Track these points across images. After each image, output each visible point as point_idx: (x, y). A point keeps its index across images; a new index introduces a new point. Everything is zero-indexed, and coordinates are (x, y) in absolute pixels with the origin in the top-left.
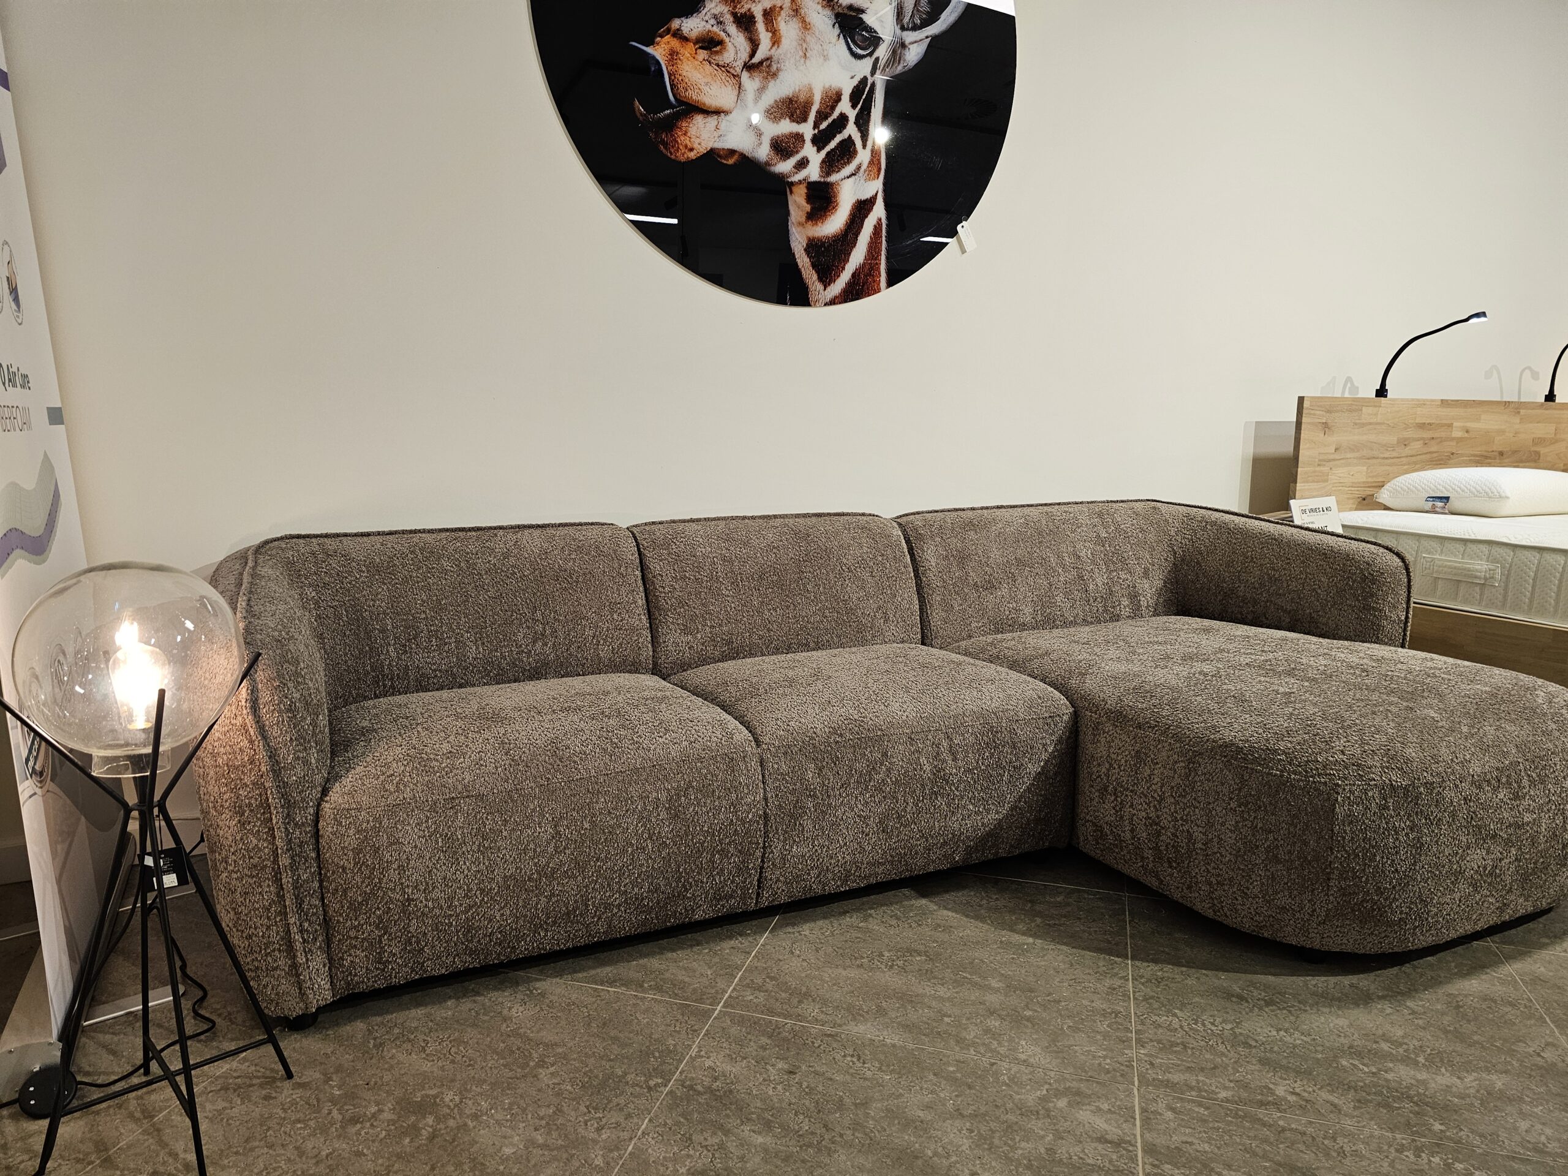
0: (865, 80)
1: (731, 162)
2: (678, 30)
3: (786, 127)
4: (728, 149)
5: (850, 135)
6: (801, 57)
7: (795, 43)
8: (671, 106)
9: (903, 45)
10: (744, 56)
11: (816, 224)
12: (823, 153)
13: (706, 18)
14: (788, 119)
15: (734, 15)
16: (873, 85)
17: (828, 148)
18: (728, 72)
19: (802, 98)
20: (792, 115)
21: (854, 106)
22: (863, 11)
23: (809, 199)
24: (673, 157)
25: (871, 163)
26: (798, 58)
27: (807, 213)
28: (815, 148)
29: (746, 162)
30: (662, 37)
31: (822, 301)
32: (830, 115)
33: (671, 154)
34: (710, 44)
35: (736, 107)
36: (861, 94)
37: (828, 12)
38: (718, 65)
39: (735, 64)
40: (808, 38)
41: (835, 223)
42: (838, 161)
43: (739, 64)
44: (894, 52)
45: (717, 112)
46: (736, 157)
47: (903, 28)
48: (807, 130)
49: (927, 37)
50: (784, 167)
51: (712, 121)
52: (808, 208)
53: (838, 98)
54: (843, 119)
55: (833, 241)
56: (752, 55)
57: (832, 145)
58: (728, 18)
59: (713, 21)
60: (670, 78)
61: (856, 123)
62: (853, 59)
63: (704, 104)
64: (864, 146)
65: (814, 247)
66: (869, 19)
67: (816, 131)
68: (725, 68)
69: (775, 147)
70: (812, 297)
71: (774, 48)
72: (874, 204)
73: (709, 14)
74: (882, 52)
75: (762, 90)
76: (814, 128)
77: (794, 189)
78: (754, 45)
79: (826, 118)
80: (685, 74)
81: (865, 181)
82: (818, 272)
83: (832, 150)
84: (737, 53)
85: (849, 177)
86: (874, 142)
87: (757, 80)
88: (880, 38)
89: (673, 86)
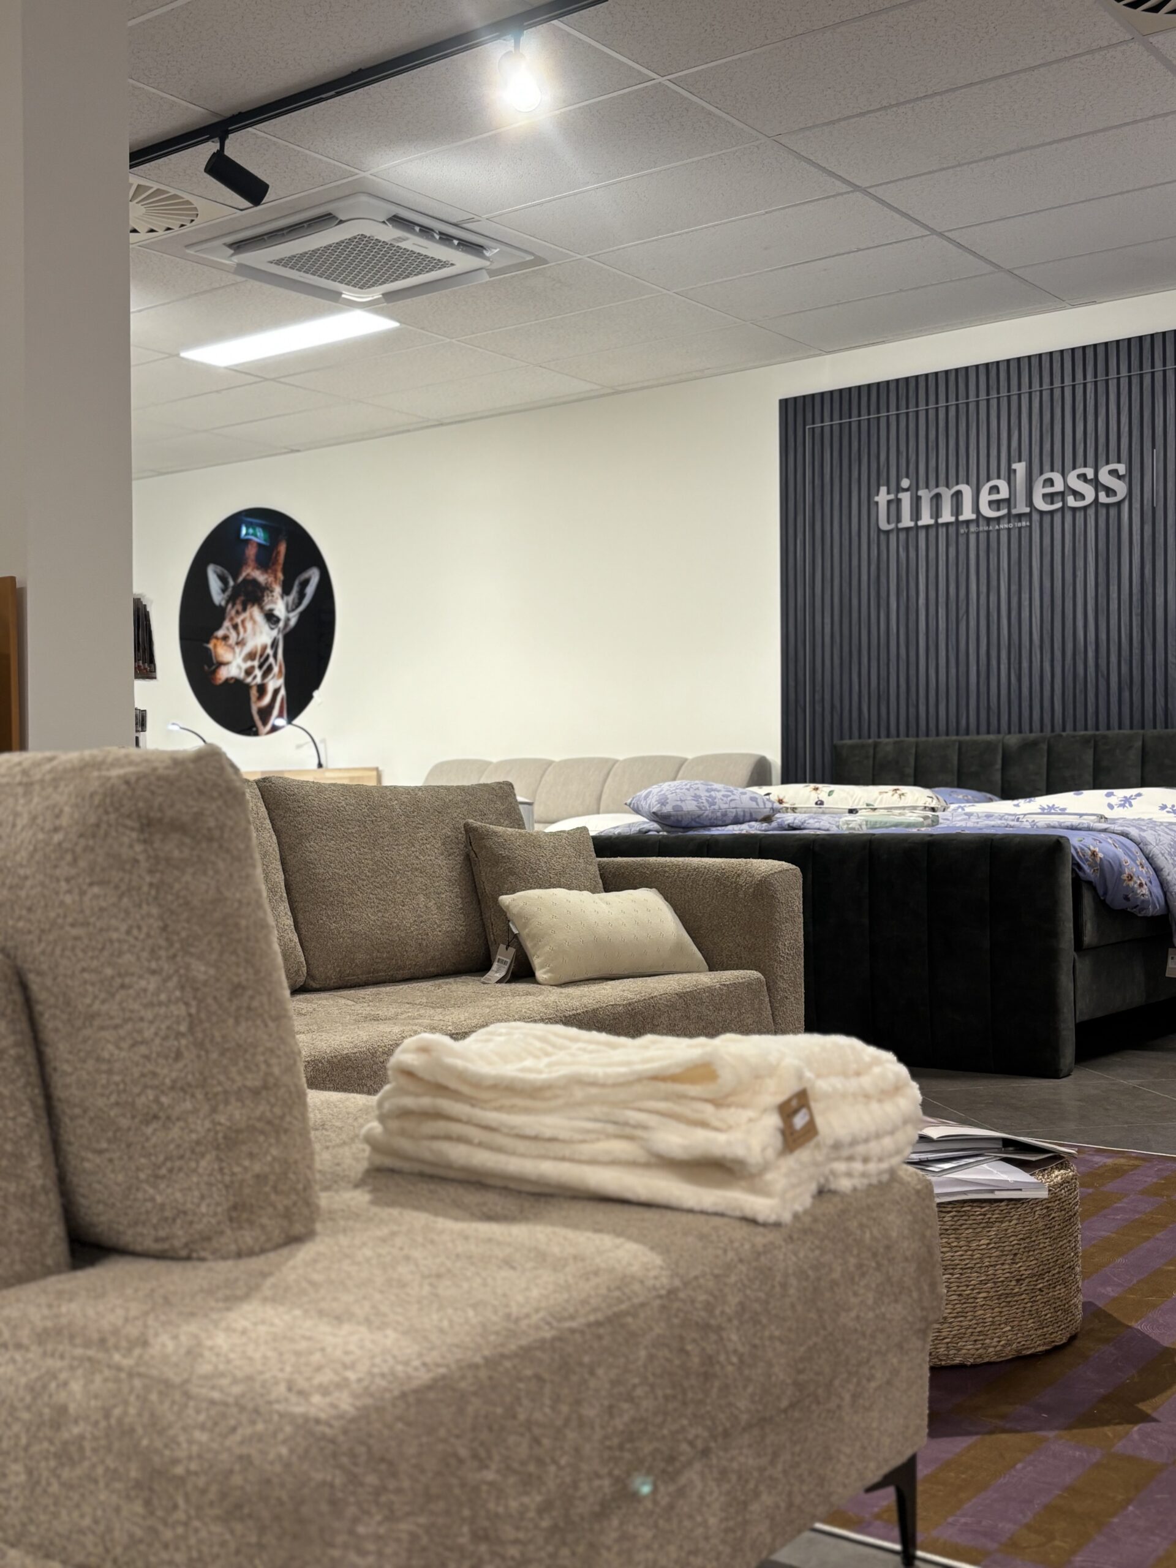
0: (275, 638)
1: (232, 682)
2: (216, 636)
5: (271, 662)
7: (251, 630)
8: (215, 665)
9: (289, 619)
10: (235, 639)
11: (260, 701)
12: (262, 671)
13: (224, 629)
14: (250, 661)
15: (232, 625)
16: (278, 639)
17: (263, 669)
19: (254, 651)
20: (251, 659)
21: (272, 650)
22: (273, 610)
23: (257, 692)
25: (279, 671)
26: (252, 635)
27: (257, 697)
28: (259, 670)
29: (237, 681)
30: (212, 640)
32: (264, 655)
35: (233, 660)
37: (262, 614)
38: (228, 646)
40: (256, 627)
41: (267, 699)
42: (267, 673)
43: (234, 643)
44: (286, 623)
45: (228, 664)
46: (234, 679)
47: (288, 612)
49: (298, 613)
51: (226, 668)
52: (257, 695)
53: (266, 647)
54: (268, 655)
55: (267, 707)
56: (238, 639)
57: (265, 667)
58: (231, 627)
59: (226, 630)
60: (214, 654)
61: (273, 656)
62: (270, 630)
63: (224, 661)
64: (276, 665)
65: (260, 711)
66: (277, 613)
68: (230, 646)
69: (246, 673)
70: (260, 732)
71: (245, 634)
72: (281, 690)
74: (281, 624)
77: (252, 688)
79: (262, 657)
80: (218, 651)
81: (277, 680)
82: (262, 721)
83: (265, 670)
84: (233, 639)
85: (271, 679)
86: (280, 662)
87: (240, 648)
88: (280, 619)
89: (215, 657)
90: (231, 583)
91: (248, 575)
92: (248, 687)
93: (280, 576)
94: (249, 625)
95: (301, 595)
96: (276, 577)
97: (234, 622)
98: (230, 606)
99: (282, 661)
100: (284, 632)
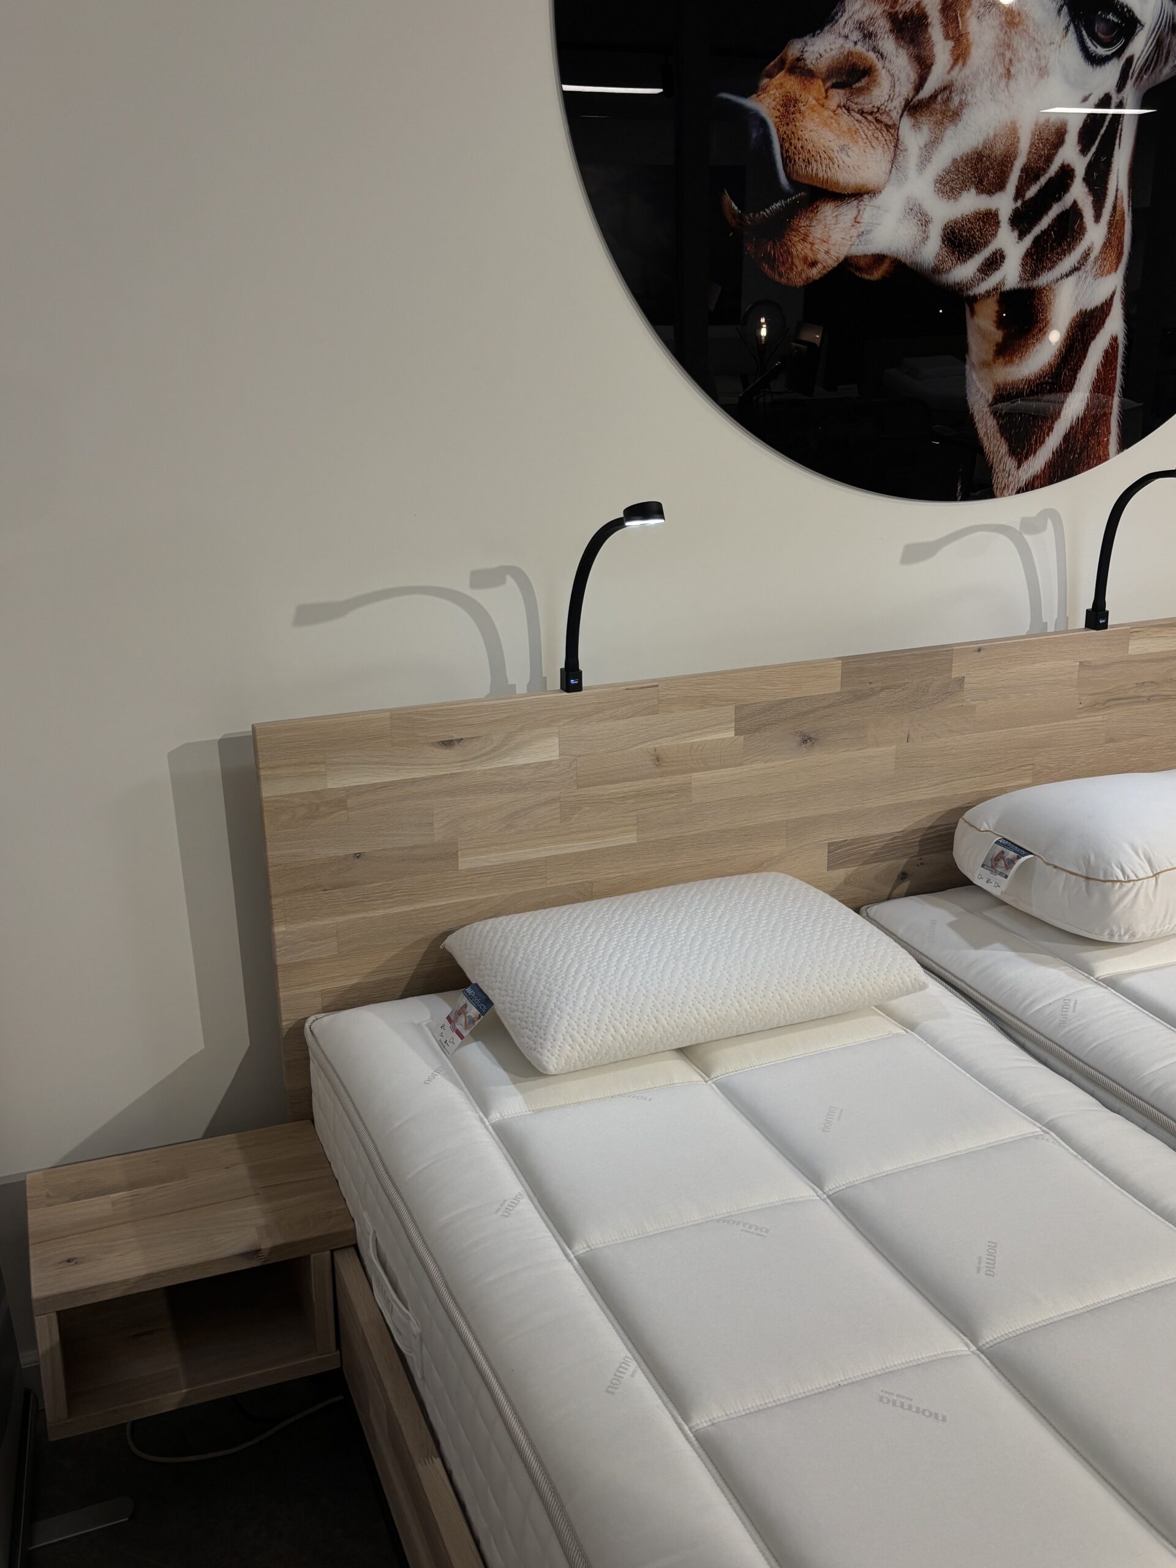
0: (1105, 102)
1: (877, 275)
2: (799, 59)
3: (971, 202)
4: (873, 255)
5: (1075, 203)
6: (1001, 77)
8: (784, 195)
10: (905, 89)
11: (1011, 361)
12: (1029, 240)
13: (846, 31)
14: (973, 191)
15: (892, 17)
16: (1120, 108)
17: (1037, 230)
18: (878, 121)
19: (999, 149)
20: (981, 182)
21: (1084, 151)
23: (1000, 323)
24: (784, 281)
25: (1108, 244)
26: (995, 79)
27: (997, 345)
28: (1016, 233)
30: (771, 76)
31: (1014, 486)
32: (1045, 170)
33: (781, 275)
34: (850, 75)
35: (887, 181)
38: (862, 112)
39: (890, 106)
40: (1016, 41)
41: (1041, 356)
42: (1053, 249)
43: (898, 103)
45: (858, 194)
46: (885, 266)
48: (1004, 203)
50: (964, 272)
51: (848, 212)
52: (998, 335)
53: (1058, 137)
54: (1066, 174)
55: (1037, 385)
56: (919, 86)
57: (1045, 223)
58: (883, 25)
59: (856, 36)
60: (781, 146)
61: (1087, 179)
62: (1089, 69)
63: (837, 183)
64: (1097, 217)
65: (1007, 398)
67: (1019, 203)
69: (949, 240)
70: (998, 482)
71: (957, 68)
72: (1107, 315)
73: (850, 21)
75: (933, 143)
76: (1016, 199)
77: (978, 307)
78: (924, 65)
79: (1037, 178)
80: (807, 135)
81: (1095, 277)
82: (1009, 441)
83: (1043, 233)
84: (893, 86)
85: (1067, 275)
86: (1115, 207)
87: (925, 129)
88: (1139, 22)
89: (786, 160)
92: (958, 301)
99: (1125, 204)
100: (1149, 81)
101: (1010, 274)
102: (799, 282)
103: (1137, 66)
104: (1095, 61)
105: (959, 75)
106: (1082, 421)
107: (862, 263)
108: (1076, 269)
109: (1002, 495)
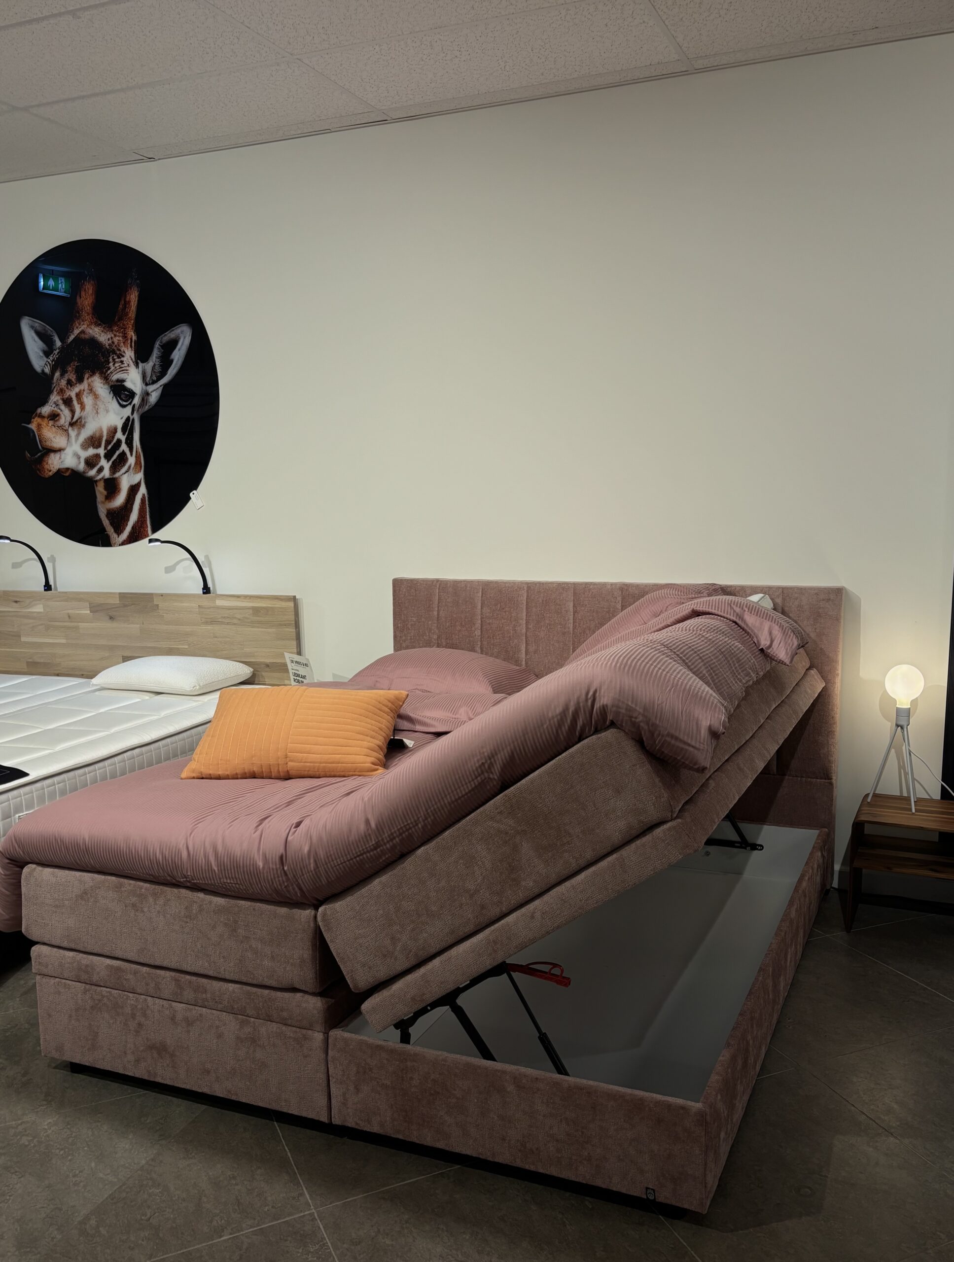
0: (128, 419)
1: (67, 474)
2: (40, 413)
3: (91, 451)
5: (123, 451)
7: (91, 407)
8: (41, 451)
9: (148, 394)
10: (69, 419)
11: (111, 501)
12: (111, 462)
13: (51, 404)
14: (92, 448)
15: (63, 400)
16: (133, 420)
17: (113, 459)
18: (63, 429)
19: (98, 435)
20: (93, 445)
21: (124, 434)
22: (124, 381)
23: (105, 489)
24: (43, 476)
25: (136, 464)
26: (94, 414)
27: (105, 496)
28: (106, 460)
29: (74, 474)
30: (34, 418)
31: (118, 543)
32: (112, 441)
33: (42, 474)
34: (54, 417)
35: (67, 446)
36: (127, 426)
37: (106, 386)
38: (58, 427)
39: (65, 424)
40: (98, 403)
41: (120, 499)
42: (119, 465)
43: (67, 423)
44: (143, 400)
45: (60, 450)
46: (70, 471)
47: (147, 385)
48: (101, 451)
49: (161, 386)
50: (92, 473)
51: (57, 455)
52: (105, 493)
53: (115, 431)
54: (119, 442)
55: (120, 510)
56: (72, 418)
57: (115, 457)
58: (61, 402)
59: (54, 406)
60: (38, 438)
61: (126, 443)
62: (121, 409)
63: (54, 447)
64: (131, 455)
65: (111, 514)
66: (128, 384)
68: (61, 427)
69: (87, 463)
70: (113, 541)
71: (82, 412)
72: (140, 487)
73: (52, 402)
74: (136, 401)
75: (78, 435)
76: (105, 450)
77: (98, 484)
78: (73, 412)
79: (110, 443)
80: (44, 434)
81: (134, 474)
82: (114, 528)
83: (115, 460)
84: (65, 419)
85: (125, 473)
86: (137, 452)
87: (76, 430)
88: (135, 393)
89: (40, 441)
90: (58, 343)
91: (83, 332)
92: (92, 482)
93: (132, 334)
94: (88, 400)
95: (166, 362)
96: (125, 337)
97: (66, 396)
98: (57, 374)
99: (140, 450)
100: (141, 411)
101: (106, 473)
102: (47, 476)
103: (137, 407)
104: (123, 406)
105: (84, 414)
106: (137, 522)
107: (63, 470)
108: (127, 472)
109: (114, 546)
